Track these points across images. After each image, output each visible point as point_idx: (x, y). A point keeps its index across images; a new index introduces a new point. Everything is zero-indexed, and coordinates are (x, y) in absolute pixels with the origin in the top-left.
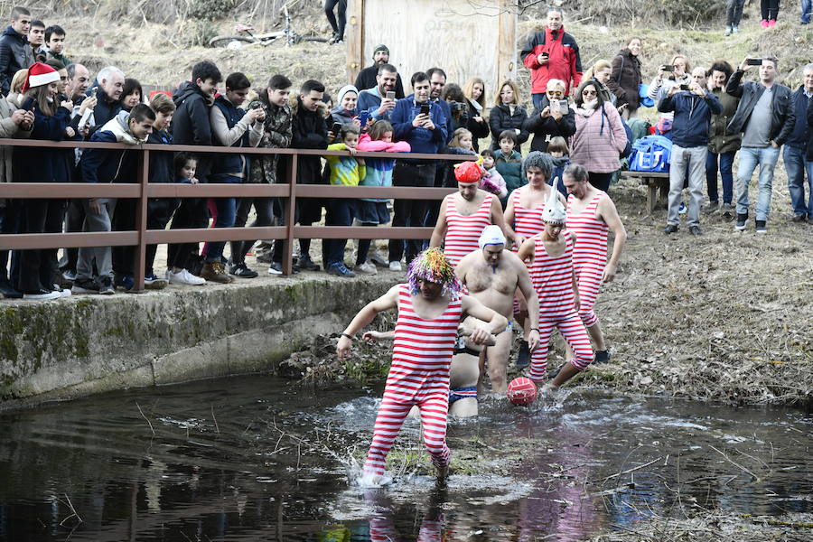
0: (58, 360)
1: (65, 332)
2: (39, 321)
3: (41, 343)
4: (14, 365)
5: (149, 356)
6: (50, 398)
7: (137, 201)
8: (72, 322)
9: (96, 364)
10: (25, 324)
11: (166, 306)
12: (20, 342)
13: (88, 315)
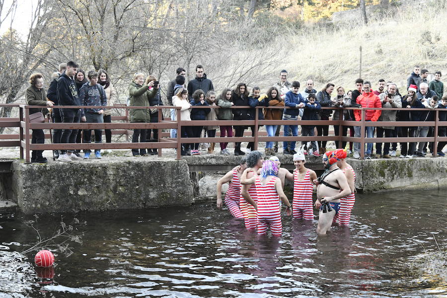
0: (401, 178)
1: (404, 169)
2: (394, 165)
3: (394, 172)
4: (384, 178)
5: (437, 178)
6: (397, 189)
7: (435, 127)
8: (406, 166)
9: (415, 180)
10: (389, 166)
11: (444, 162)
12: (386, 171)
13: (413, 164)
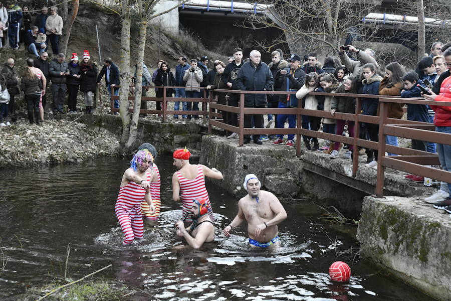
0: (408, 255)
1: (416, 238)
2: (404, 223)
3: (401, 238)
4: (385, 243)
8: (421, 233)
9: (431, 272)
12: (391, 231)
